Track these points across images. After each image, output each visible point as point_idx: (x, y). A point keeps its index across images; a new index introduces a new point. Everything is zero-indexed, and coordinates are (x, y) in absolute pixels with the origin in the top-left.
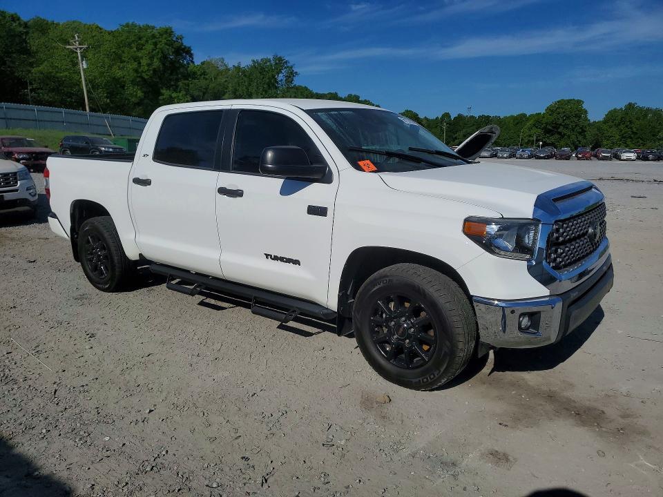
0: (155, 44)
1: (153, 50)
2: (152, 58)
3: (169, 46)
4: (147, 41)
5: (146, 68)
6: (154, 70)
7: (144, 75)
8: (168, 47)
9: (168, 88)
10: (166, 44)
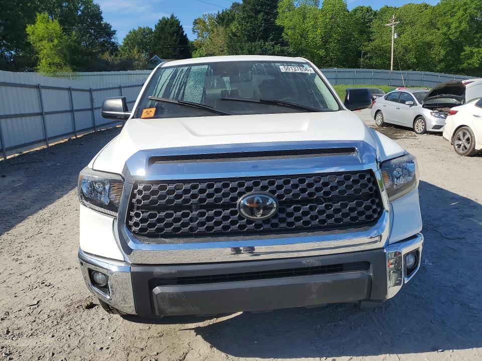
0: (466, 10)
1: (463, 15)
2: (460, 22)
3: (478, 9)
4: (459, 9)
5: (454, 31)
6: (461, 32)
7: (451, 37)
8: (476, 11)
9: (471, 45)
10: (475, 8)
